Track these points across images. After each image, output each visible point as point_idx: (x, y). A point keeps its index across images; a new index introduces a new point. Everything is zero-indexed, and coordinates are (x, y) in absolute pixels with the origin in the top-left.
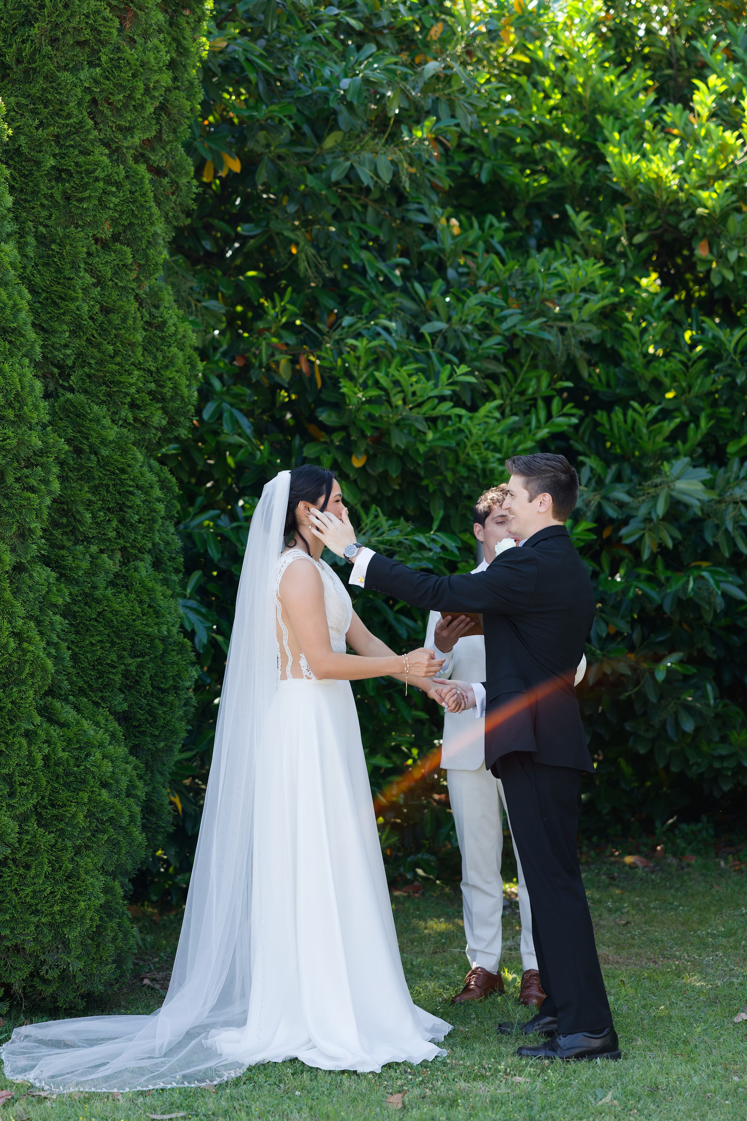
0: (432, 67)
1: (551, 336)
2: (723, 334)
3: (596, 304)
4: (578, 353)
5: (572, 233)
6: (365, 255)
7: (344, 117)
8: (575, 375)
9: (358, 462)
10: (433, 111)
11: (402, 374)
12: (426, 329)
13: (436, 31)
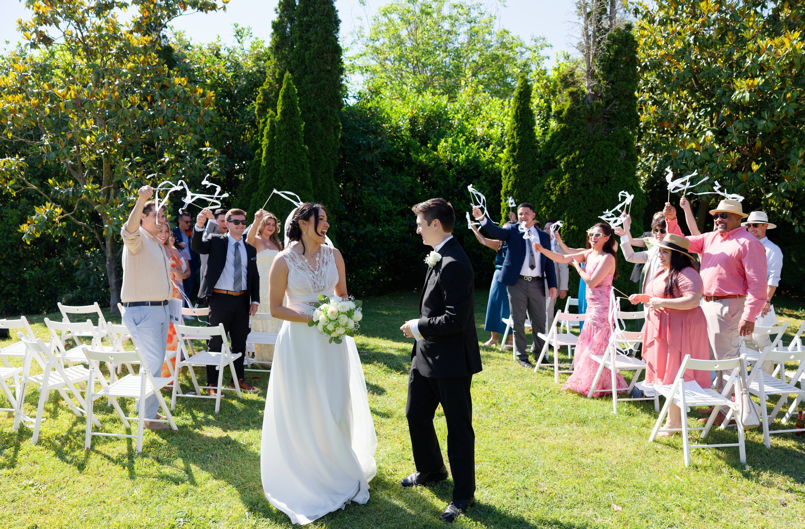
0: (380, 138)
1: (401, 191)
2: (433, 191)
3: (410, 185)
4: (406, 194)
5: (404, 170)
6: (366, 175)
7: (363, 147)
8: (405, 198)
9: (365, 214)
10: (380, 147)
11: (374, 198)
12: (378, 189)
13: (379, 131)
